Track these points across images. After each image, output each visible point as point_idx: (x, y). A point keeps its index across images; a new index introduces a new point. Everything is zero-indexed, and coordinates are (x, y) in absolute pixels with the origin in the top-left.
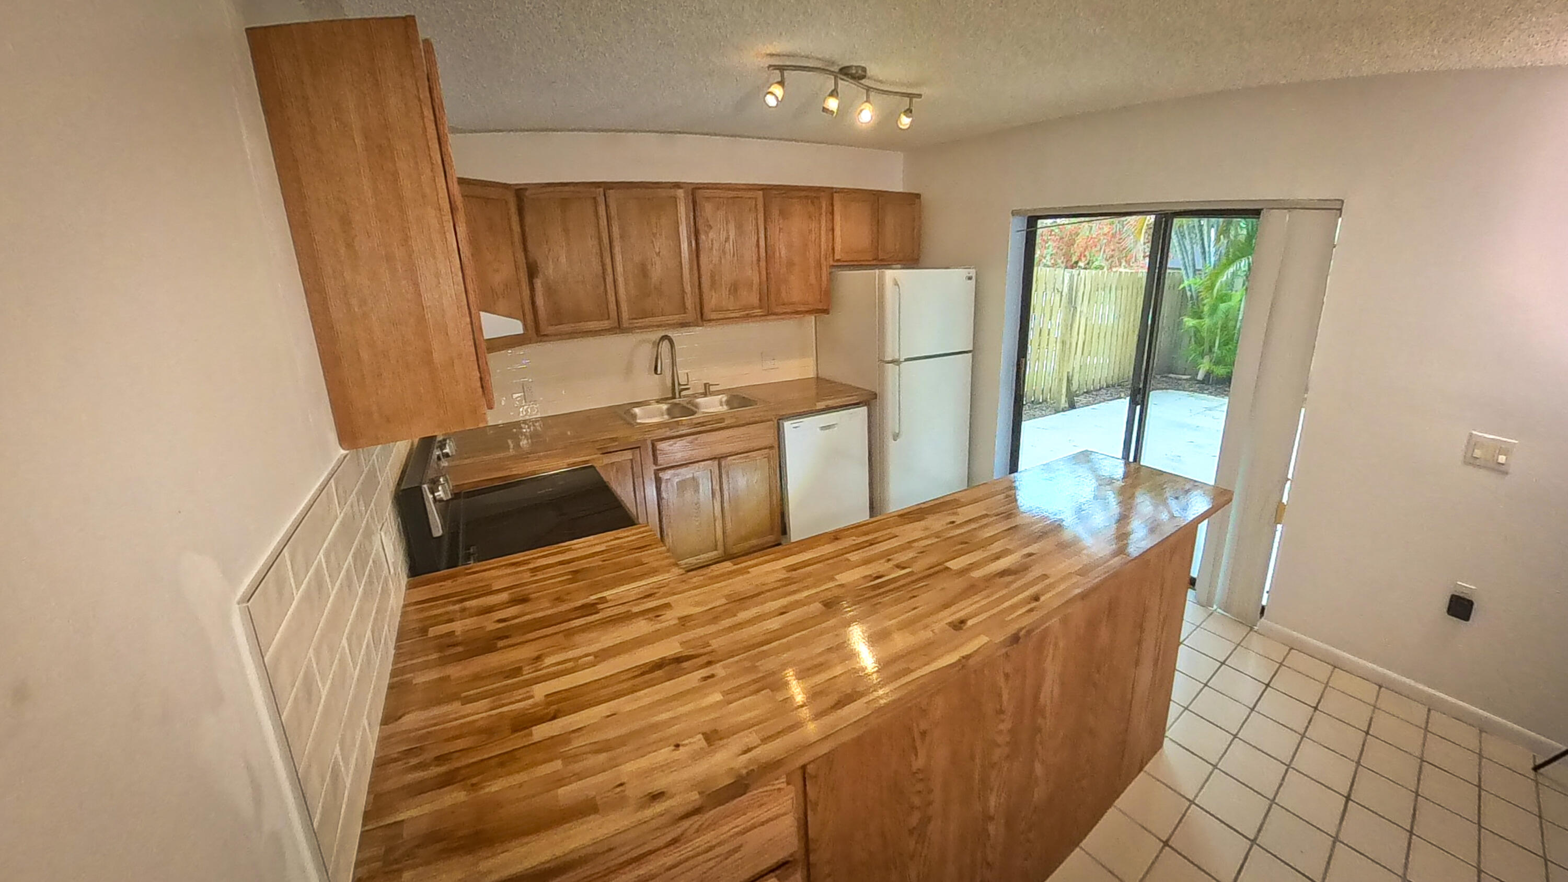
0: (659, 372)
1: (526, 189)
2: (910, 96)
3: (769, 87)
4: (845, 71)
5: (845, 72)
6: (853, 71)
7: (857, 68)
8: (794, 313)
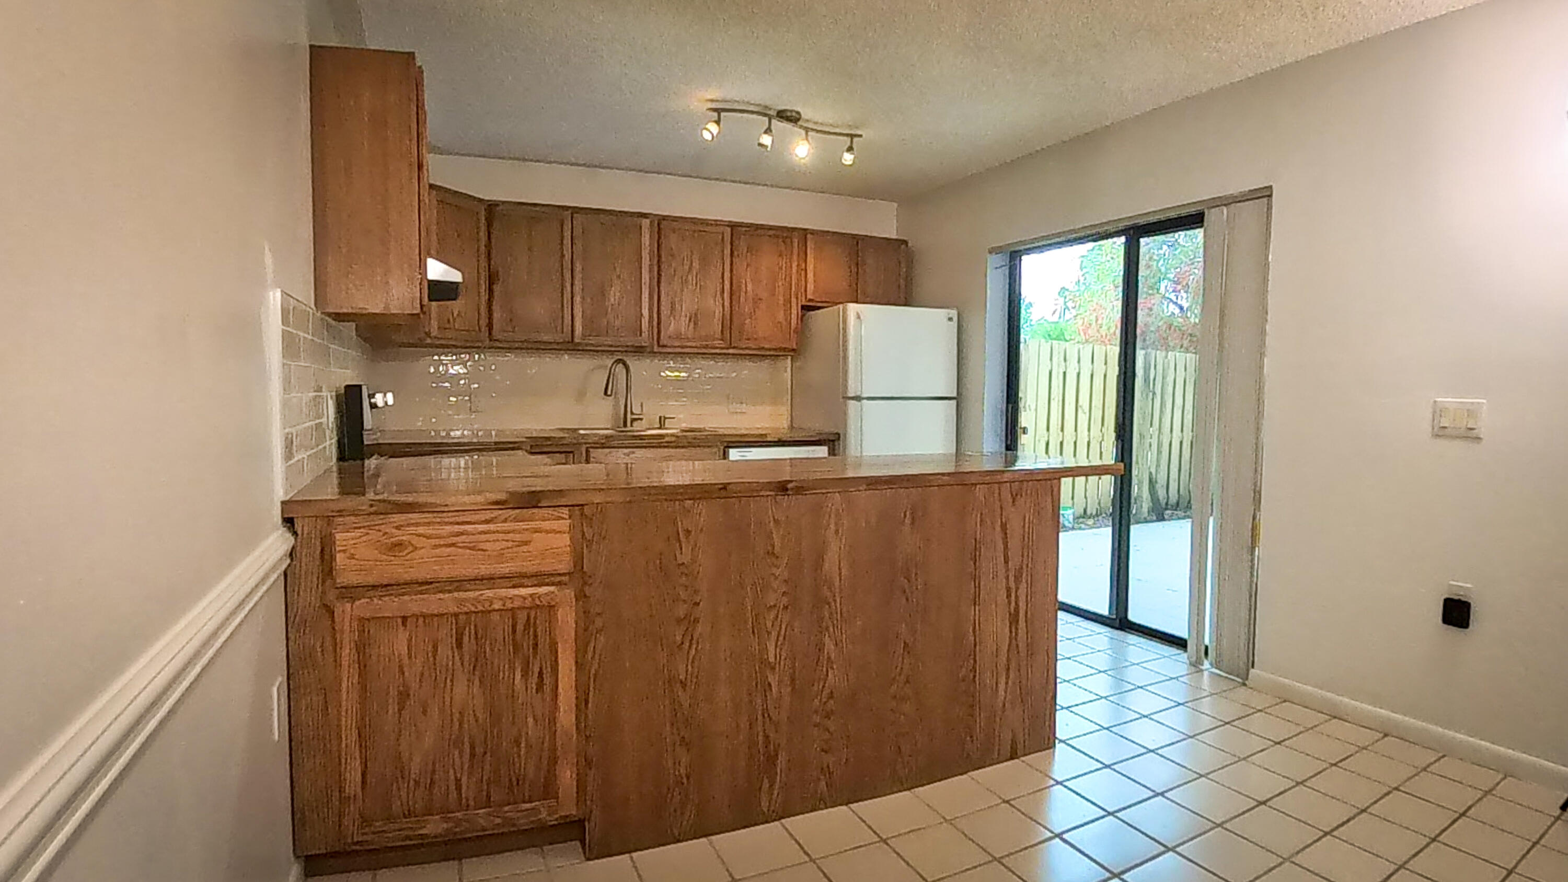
0: (609, 393)
1: (497, 205)
2: (852, 136)
3: (707, 124)
4: (780, 115)
5: (783, 115)
6: (789, 114)
7: (791, 111)
8: (759, 349)
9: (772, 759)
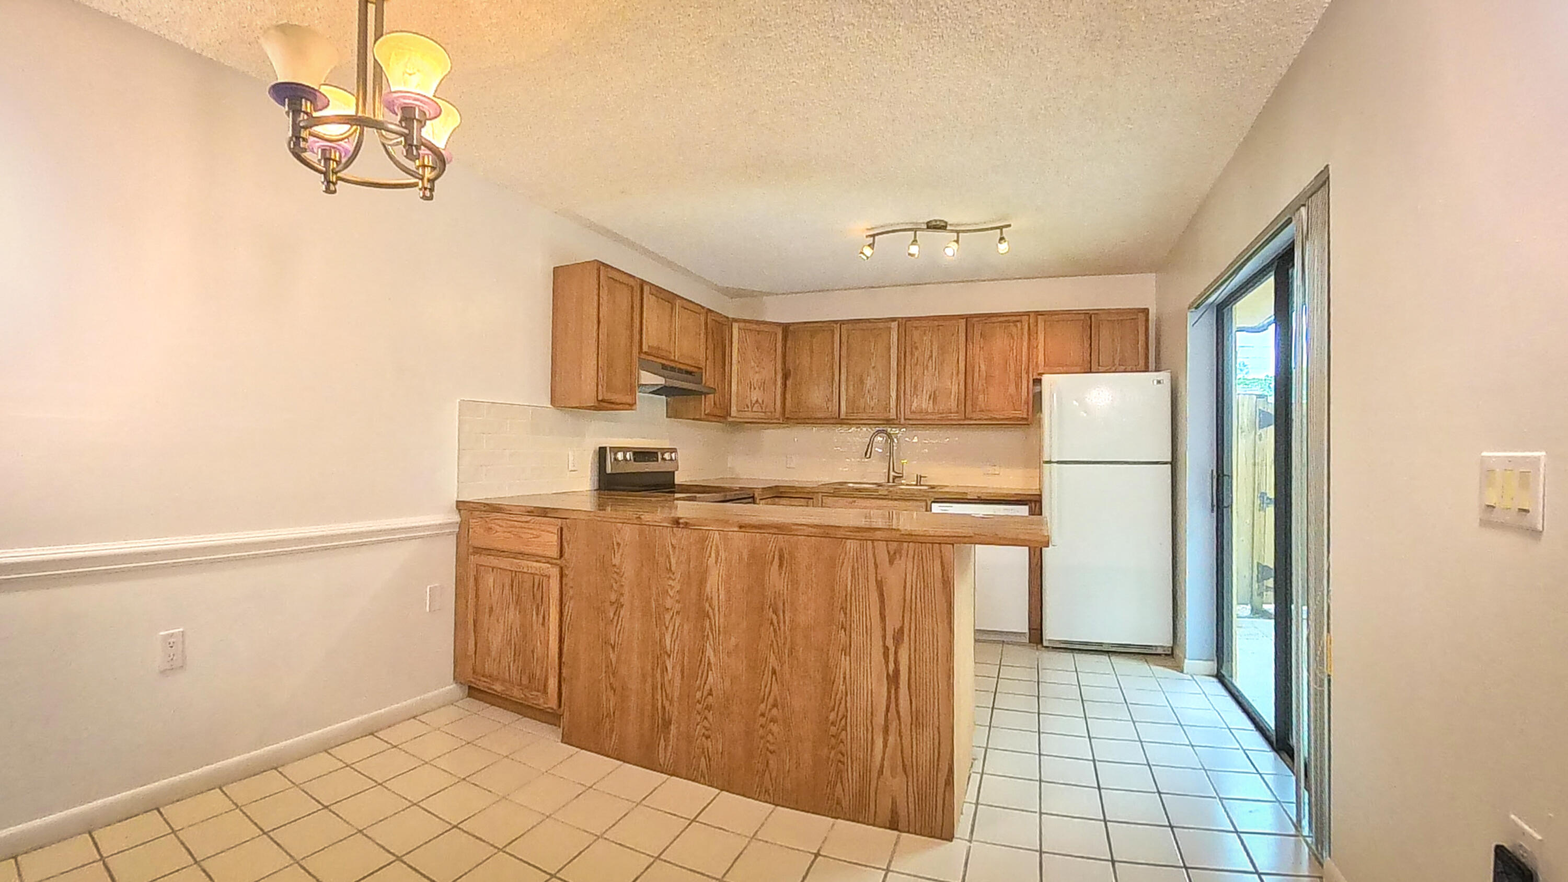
0: (868, 457)
2: (1001, 228)
4: (926, 226)
5: (929, 226)
6: (934, 223)
7: (936, 221)
8: (990, 419)
9: (667, 724)
